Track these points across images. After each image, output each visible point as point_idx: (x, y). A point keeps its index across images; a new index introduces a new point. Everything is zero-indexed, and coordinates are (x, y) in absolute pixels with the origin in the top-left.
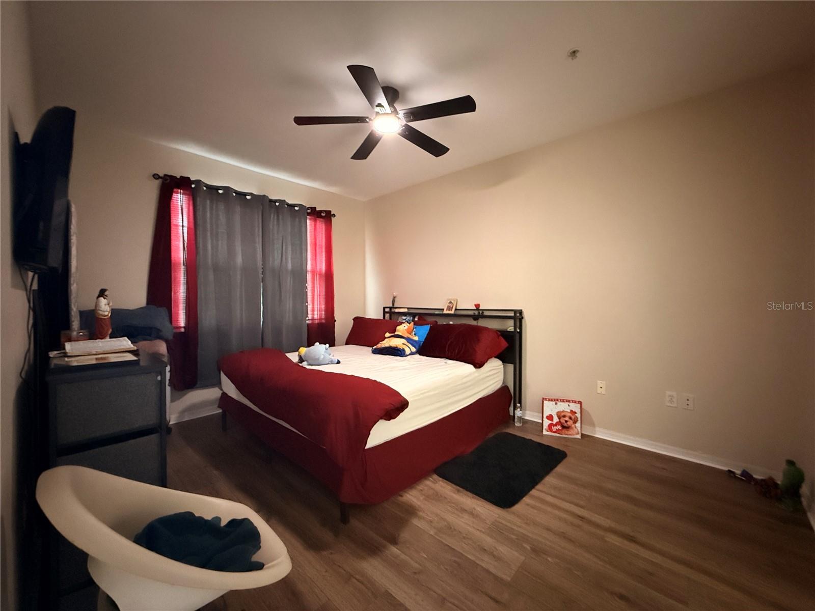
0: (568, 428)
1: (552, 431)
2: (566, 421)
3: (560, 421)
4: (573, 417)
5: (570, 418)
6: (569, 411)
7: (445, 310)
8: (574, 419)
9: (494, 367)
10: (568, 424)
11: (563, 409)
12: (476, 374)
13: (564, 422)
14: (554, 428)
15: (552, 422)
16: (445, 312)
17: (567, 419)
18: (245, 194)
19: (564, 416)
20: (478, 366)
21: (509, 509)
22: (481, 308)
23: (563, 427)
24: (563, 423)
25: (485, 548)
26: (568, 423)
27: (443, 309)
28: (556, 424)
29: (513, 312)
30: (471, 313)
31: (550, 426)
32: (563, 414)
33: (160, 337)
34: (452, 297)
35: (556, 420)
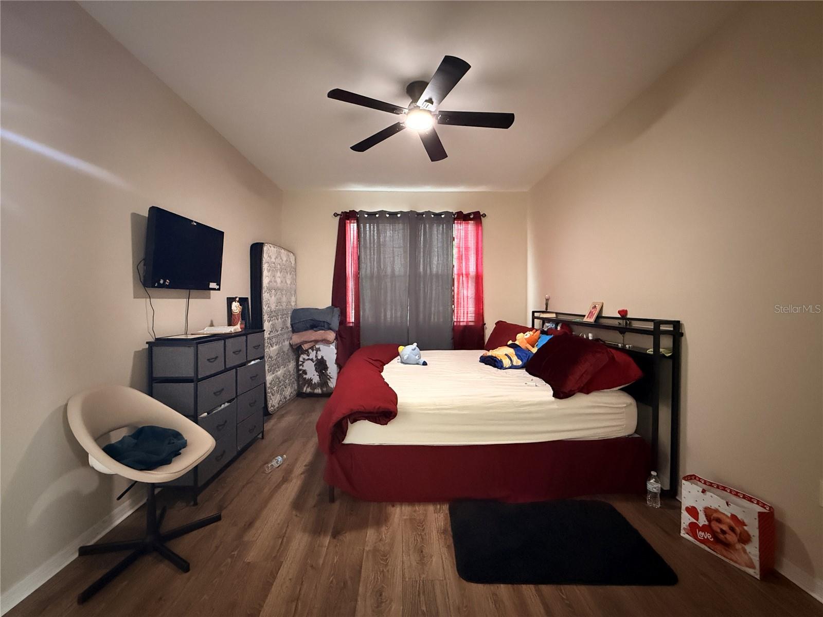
0: (727, 545)
1: (695, 537)
2: (724, 532)
3: (710, 526)
4: (738, 530)
5: (732, 529)
6: (729, 515)
7: (586, 317)
8: (741, 533)
9: (606, 403)
10: (726, 538)
11: (717, 507)
12: (555, 406)
13: (719, 531)
14: (701, 534)
15: (695, 521)
16: (585, 319)
17: (725, 528)
18: (396, 213)
19: (719, 521)
20: (562, 395)
21: (464, 582)
22: (628, 316)
23: (717, 540)
24: (717, 532)
25: (384, 594)
26: (727, 536)
27: (584, 316)
28: (704, 529)
29: (652, 323)
30: (616, 323)
31: (693, 527)
32: (715, 515)
33: (330, 329)
34: (598, 300)
35: (702, 521)
